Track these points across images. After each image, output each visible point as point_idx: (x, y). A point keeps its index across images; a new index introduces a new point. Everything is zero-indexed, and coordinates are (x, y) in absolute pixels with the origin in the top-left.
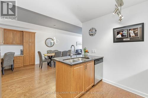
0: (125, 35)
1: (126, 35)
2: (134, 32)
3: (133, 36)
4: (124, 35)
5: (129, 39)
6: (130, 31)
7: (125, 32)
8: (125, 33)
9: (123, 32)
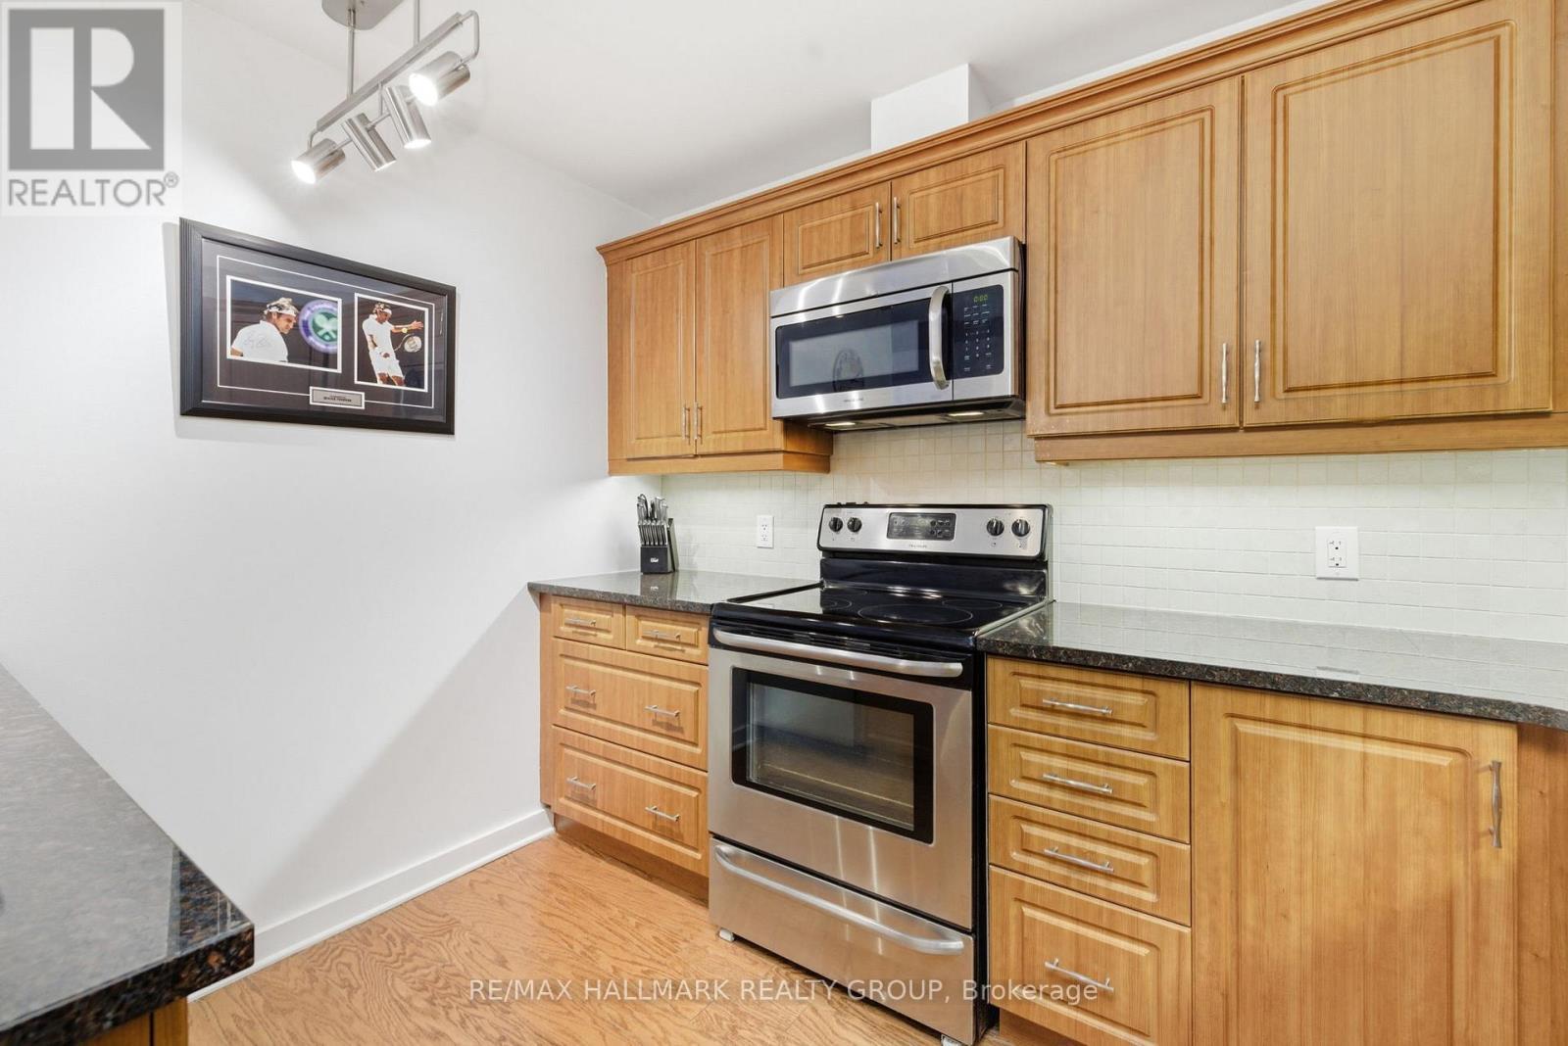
0: (320, 345)
1: (338, 348)
2: (397, 339)
3: (388, 380)
4: (313, 340)
5: (357, 401)
6: (371, 325)
7: (329, 316)
8: (327, 326)
9: (306, 315)
